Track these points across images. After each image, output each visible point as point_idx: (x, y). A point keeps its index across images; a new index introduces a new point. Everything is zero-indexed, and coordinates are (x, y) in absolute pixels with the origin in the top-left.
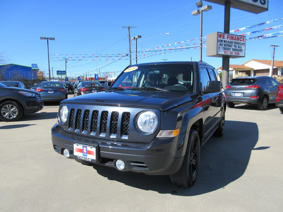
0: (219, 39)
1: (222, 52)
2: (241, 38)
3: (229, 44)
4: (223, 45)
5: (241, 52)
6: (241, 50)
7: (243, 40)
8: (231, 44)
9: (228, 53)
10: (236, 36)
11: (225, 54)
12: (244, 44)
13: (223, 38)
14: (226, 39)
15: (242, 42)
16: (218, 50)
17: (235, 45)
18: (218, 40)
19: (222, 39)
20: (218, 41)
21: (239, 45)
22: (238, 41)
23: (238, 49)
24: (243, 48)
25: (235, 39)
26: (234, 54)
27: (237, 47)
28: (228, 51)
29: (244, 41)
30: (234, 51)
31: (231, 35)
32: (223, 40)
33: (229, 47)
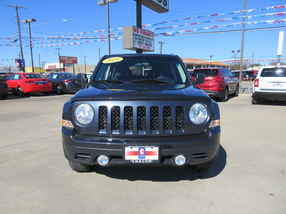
0: (135, 33)
1: (137, 46)
2: (151, 33)
3: (143, 39)
4: (138, 39)
5: (151, 47)
6: (151, 45)
7: (152, 35)
8: (144, 39)
9: (142, 47)
10: (148, 32)
11: (140, 48)
12: (153, 40)
13: (138, 32)
14: (139, 34)
15: (151, 38)
16: (134, 43)
17: (147, 40)
18: (133, 33)
19: (136, 33)
20: (134, 35)
21: (150, 40)
22: (148, 37)
23: (149, 43)
24: (153, 44)
25: (147, 35)
26: (146, 49)
27: (148, 42)
28: (142, 45)
29: (153, 37)
30: (146, 46)
31: (144, 30)
32: (138, 34)
33: (142, 42)
